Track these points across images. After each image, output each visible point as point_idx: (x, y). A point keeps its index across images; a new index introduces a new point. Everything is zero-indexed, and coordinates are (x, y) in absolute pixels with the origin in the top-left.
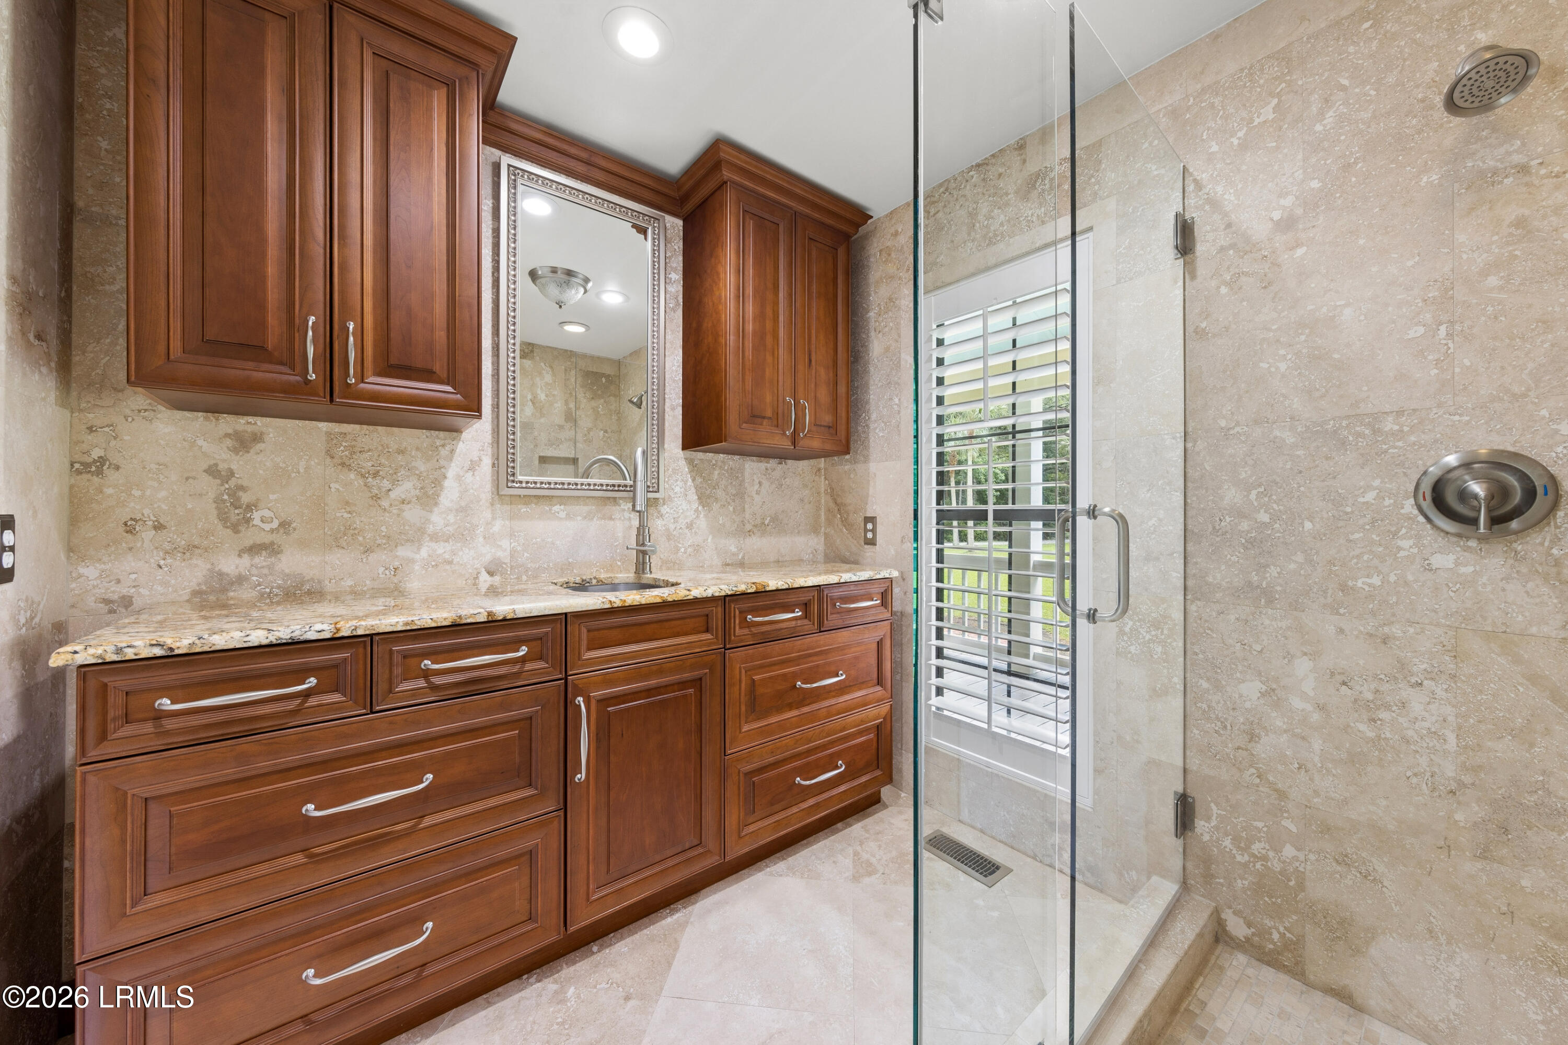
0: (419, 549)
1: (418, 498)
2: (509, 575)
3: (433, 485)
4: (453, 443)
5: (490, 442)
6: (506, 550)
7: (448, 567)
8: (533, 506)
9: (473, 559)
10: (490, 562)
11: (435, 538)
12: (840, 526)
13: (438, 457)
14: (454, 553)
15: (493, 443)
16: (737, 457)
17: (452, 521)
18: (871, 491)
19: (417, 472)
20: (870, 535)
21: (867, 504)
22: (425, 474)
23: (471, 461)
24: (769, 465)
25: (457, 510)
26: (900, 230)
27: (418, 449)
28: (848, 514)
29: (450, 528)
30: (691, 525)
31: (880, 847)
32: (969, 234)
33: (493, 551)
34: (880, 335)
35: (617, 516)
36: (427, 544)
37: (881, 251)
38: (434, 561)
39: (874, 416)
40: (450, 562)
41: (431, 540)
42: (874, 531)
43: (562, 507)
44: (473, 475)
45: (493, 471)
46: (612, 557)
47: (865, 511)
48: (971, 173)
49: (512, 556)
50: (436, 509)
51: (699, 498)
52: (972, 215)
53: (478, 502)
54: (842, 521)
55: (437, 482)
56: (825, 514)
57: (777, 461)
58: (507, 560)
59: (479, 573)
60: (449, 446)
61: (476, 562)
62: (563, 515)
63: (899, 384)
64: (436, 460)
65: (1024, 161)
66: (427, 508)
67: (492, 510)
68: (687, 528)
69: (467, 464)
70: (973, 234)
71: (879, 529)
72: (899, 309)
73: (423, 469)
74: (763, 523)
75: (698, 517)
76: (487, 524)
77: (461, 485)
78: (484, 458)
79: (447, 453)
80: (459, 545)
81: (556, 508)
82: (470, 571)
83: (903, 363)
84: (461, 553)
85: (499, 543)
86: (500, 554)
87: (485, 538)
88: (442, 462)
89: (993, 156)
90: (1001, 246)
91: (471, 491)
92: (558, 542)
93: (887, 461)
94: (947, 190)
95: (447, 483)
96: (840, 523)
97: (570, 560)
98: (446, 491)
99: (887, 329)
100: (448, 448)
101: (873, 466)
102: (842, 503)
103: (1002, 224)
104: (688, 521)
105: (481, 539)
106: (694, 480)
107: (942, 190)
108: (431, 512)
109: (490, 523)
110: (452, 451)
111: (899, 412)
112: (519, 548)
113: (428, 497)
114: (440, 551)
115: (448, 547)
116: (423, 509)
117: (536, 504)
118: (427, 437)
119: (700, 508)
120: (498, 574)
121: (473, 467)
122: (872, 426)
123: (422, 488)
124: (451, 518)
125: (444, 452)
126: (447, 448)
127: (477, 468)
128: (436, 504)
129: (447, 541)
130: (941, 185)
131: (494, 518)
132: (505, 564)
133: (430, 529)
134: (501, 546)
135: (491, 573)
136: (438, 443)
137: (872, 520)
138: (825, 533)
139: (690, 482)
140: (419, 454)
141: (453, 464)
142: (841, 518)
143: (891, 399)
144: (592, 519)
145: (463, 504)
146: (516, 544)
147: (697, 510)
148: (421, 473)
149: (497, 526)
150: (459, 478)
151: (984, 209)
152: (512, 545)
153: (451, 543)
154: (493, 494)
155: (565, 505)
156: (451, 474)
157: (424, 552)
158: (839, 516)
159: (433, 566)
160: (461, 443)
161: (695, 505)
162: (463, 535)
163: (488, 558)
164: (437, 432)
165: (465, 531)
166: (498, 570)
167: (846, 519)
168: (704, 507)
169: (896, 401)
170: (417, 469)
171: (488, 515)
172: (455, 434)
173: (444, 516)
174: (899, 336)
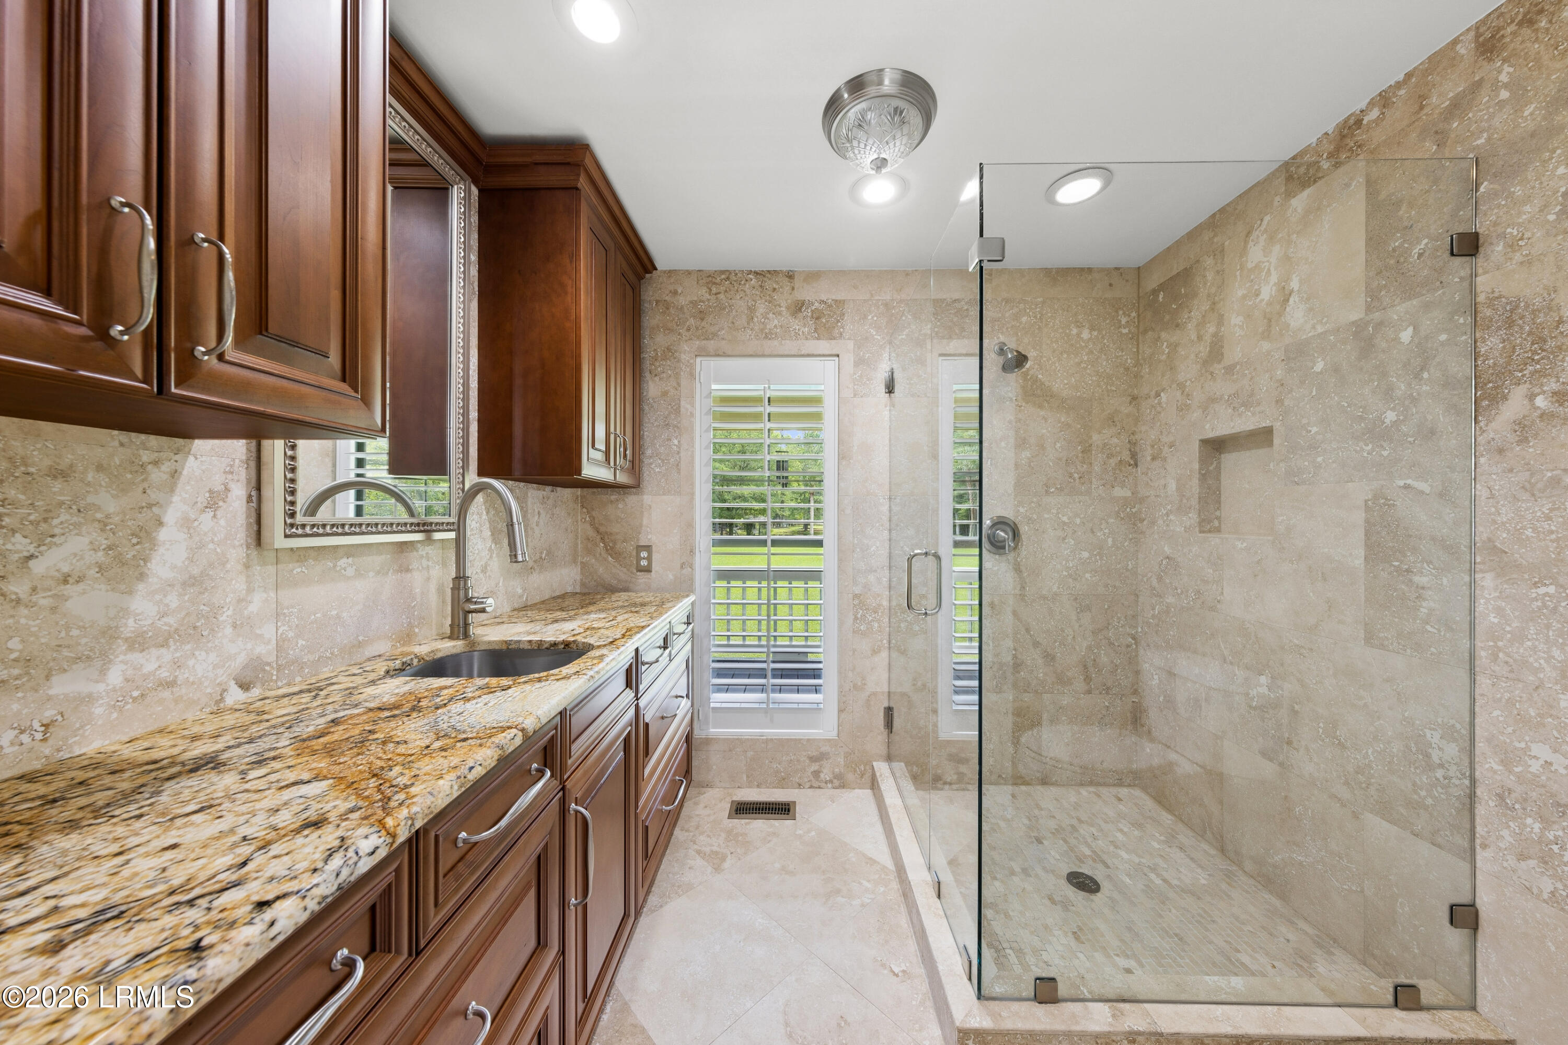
0: (103, 672)
1: (101, 568)
2: (276, 681)
3: (135, 541)
4: (177, 457)
5: (244, 458)
6: (269, 641)
7: (166, 694)
8: (311, 562)
9: (215, 667)
10: (244, 667)
11: (138, 643)
12: (605, 556)
13: (146, 485)
14: (178, 664)
15: (248, 459)
16: (522, 484)
17: (174, 605)
18: (645, 522)
19: (99, 516)
20: (644, 563)
21: (640, 533)
22: (116, 519)
23: (210, 491)
24: (545, 493)
25: (184, 584)
26: (680, 291)
27: (100, 468)
28: (615, 543)
29: (171, 620)
30: (486, 568)
31: (709, 836)
32: (748, 323)
33: (249, 646)
34: (657, 379)
35: (414, 565)
36: (121, 657)
37: (657, 302)
38: (137, 688)
39: (649, 452)
40: (171, 684)
41: (131, 648)
42: (649, 559)
43: (350, 560)
44: (215, 516)
45: (248, 509)
46: (410, 622)
47: (638, 540)
48: (751, 276)
49: (279, 648)
50: (141, 586)
51: (493, 535)
52: (752, 309)
53: (224, 564)
54: (607, 550)
55: (142, 534)
56: (582, 542)
57: (550, 488)
58: (272, 658)
59: (224, 690)
60: (167, 464)
61: (220, 671)
62: (350, 572)
63: (678, 428)
64: (141, 489)
65: (793, 289)
66: (123, 587)
67: (248, 577)
68: (482, 571)
69: (203, 499)
70: (752, 324)
71: (655, 557)
72: (679, 361)
73: (112, 510)
74: (541, 558)
75: (491, 557)
76: (240, 601)
77: (191, 537)
78: (232, 486)
79: (165, 477)
80: (188, 647)
81: (343, 562)
82: (209, 690)
83: (682, 409)
84: (191, 663)
85: (258, 632)
86: (261, 649)
87: (235, 626)
88: (154, 495)
89: (769, 271)
90: (776, 343)
91: (211, 546)
92: (345, 614)
93: (664, 494)
94: (728, 278)
95: (163, 535)
96: (603, 552)
97: (361, 638)
98: (161, 550)
99: (664, 375)
100: (166, 467)
101: (647, 499)
102: (606, 533)
103: (775, 326)
104: (483, 563)
105: (229, 630)
106: (487, 513)
107: (723, 277)
108: (130, 592)
109: (243, 600)
110: (175, 474)
111: (678, 453)
112: (291, 634)
113: (123, 564)
114: (149, 667)
115: (166, 655)
116: (113, 590)
117: (315, 559)
118: (122, 445)
119: (493, 546)
120: (258, 685)
121: (214, 501)
122: (646, 461)
123: (109, 548)
124: (173, 600)
125: (158, 475)
126: (163, 468)
127: (221, 503)
128: (142, 577)
129: (164, 645)
130: (723, 272)
131: (250, 590)
132: (269, 664)
133: (130, 626)
134: (261, 636)
135: (245, 686)
136: (146, 456)
137: (648, 548)
138: (582, 562)
139: (484, 517)
140: (103, 479)
141: (175, 499)
142: (606, 546)
143: (669, 440)
144: (387, 573)
145: (196, 571)
146: (286, 628)
147: (490, 549)
148: (108, 516)
149: (256, 604)
150: (187, 524)
151: (761, 308)
152: (280, 632)
153: (173, 647)
154: (248, 548)
155: (353, 556)
156: (171, 516)
157: (115, 676)
158: (602, 545)
159: (135, 699)
160: (191, 458)
161: (489, 543)
162: (195, 628)
163: (241, 659)
164: (143, 437)
165: (199, 619)
166: (257, 677)
167: (612, 548)
168: (496, 544)
169: (676, 442)
170: (99, 509)
171: (240, 585)
172: (180, 442)
173: (157, 597)
174: (679, 384)
